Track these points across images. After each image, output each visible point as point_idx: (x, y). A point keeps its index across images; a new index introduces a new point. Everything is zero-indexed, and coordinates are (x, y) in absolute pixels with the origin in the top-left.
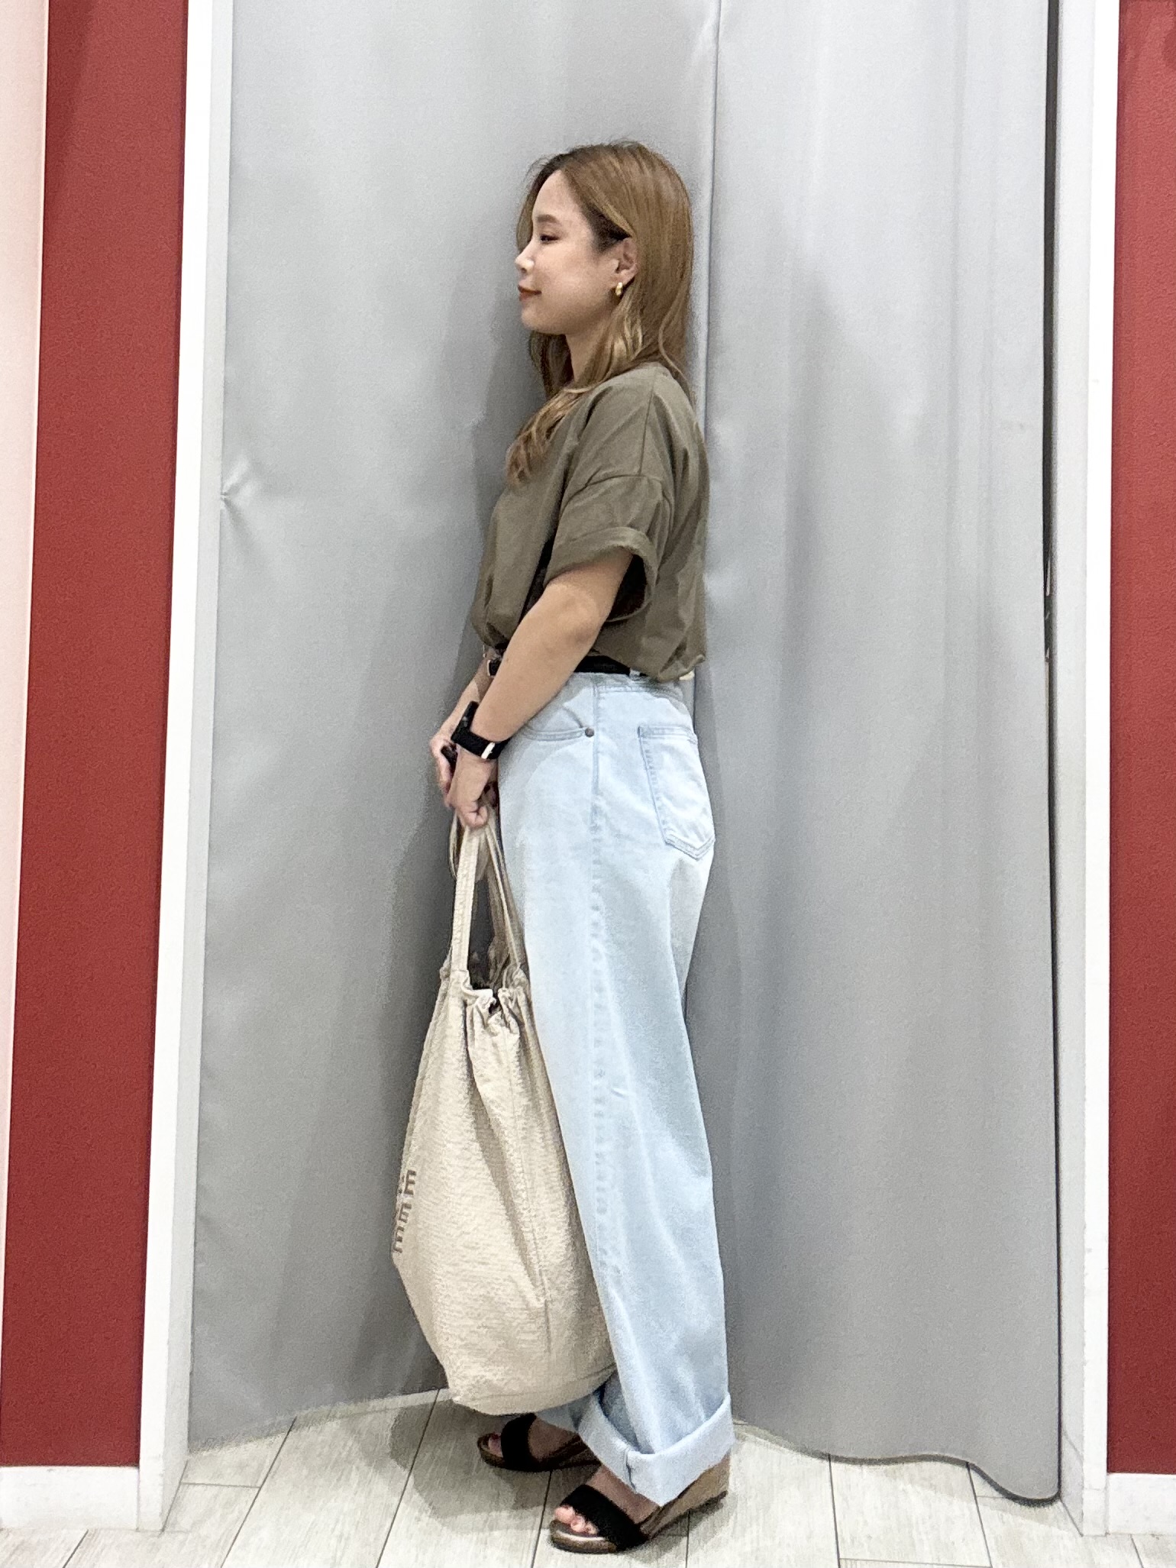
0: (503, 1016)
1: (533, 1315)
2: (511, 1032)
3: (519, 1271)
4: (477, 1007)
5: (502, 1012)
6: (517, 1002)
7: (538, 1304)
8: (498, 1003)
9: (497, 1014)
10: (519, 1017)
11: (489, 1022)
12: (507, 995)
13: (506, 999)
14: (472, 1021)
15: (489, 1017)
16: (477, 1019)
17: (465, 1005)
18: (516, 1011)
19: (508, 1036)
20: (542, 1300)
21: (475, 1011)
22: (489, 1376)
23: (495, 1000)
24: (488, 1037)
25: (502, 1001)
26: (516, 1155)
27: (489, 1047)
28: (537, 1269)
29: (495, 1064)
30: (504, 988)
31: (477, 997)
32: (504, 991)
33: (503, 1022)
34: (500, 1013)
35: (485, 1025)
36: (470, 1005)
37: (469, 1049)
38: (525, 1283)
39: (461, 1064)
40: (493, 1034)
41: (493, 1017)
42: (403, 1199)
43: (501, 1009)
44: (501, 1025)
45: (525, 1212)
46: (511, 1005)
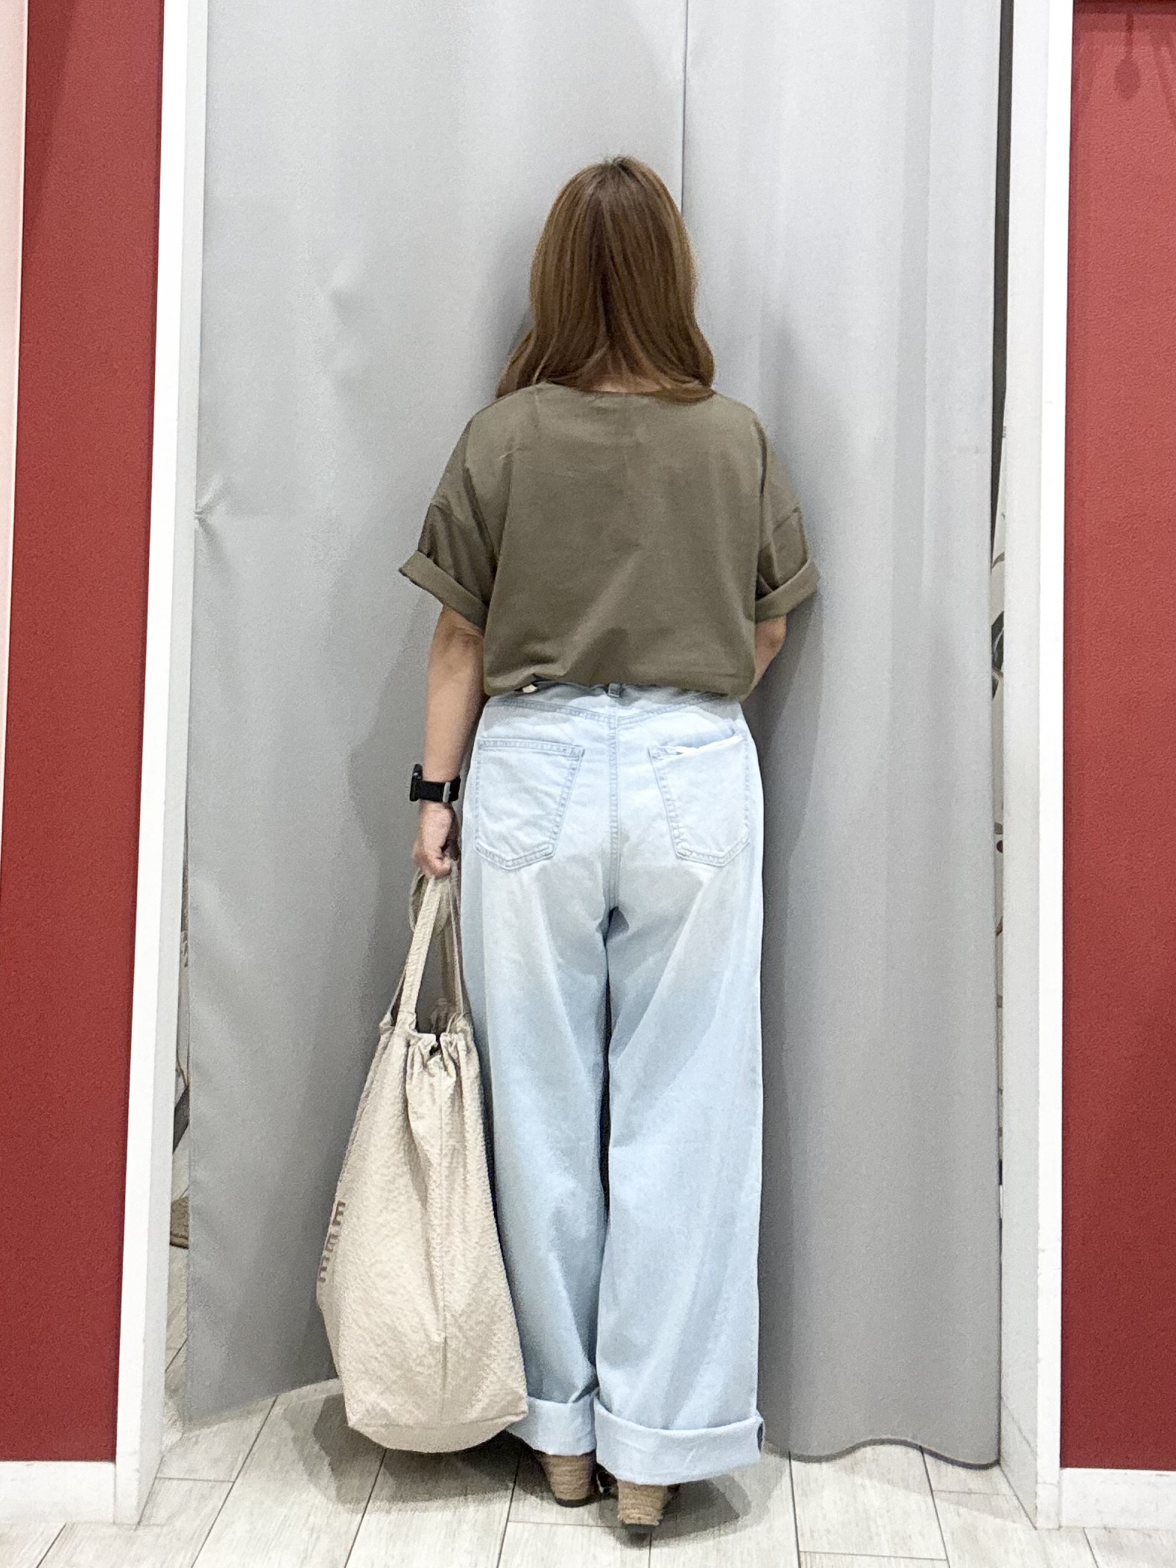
0: (442, 1059)
1: (432, 1350)
2: (448, 1074)
3: (424, 1305)
4: (419, 1049)
5: (442, 1056)
6: (456, 1047)
7: (437, 1338)
8: (439, 1046)
9: (437, 1057)
10: (456, 1061)
11: (429, 1062)
12: (448, 1039)
13: (447, 1043)
14: (413, 1060)
15: (430, 1059)
16: (418, 1060)
17: (408, 1045)
18: (455, 1055)
19: (445, 1078)
20: (443, 1335)
21: (417, 1050)
22: (384, 1404)
23: (437, 1044)
24: (426, 1076)
25: (443, 1044)
26: (437, 1191)
27: (426, 1087)
28: (441, 1304)
29: (428, 1102)
30: (447, 1033)
31: (420, 1039)
32: (446, 1036)
33: (442, 1065)
34: (440, 1056)
35: (425, 1066)
36: (414, 1045)
37: (407, 1087)
38: (430, 1318)
39: (397, 1100)
40: (431, 1075)
41: (433, 1060)
42: (332, 1229)
43: (442, 1053)
44: (440, 1068)
45: (438, 1247)
46: (451, 1050)
